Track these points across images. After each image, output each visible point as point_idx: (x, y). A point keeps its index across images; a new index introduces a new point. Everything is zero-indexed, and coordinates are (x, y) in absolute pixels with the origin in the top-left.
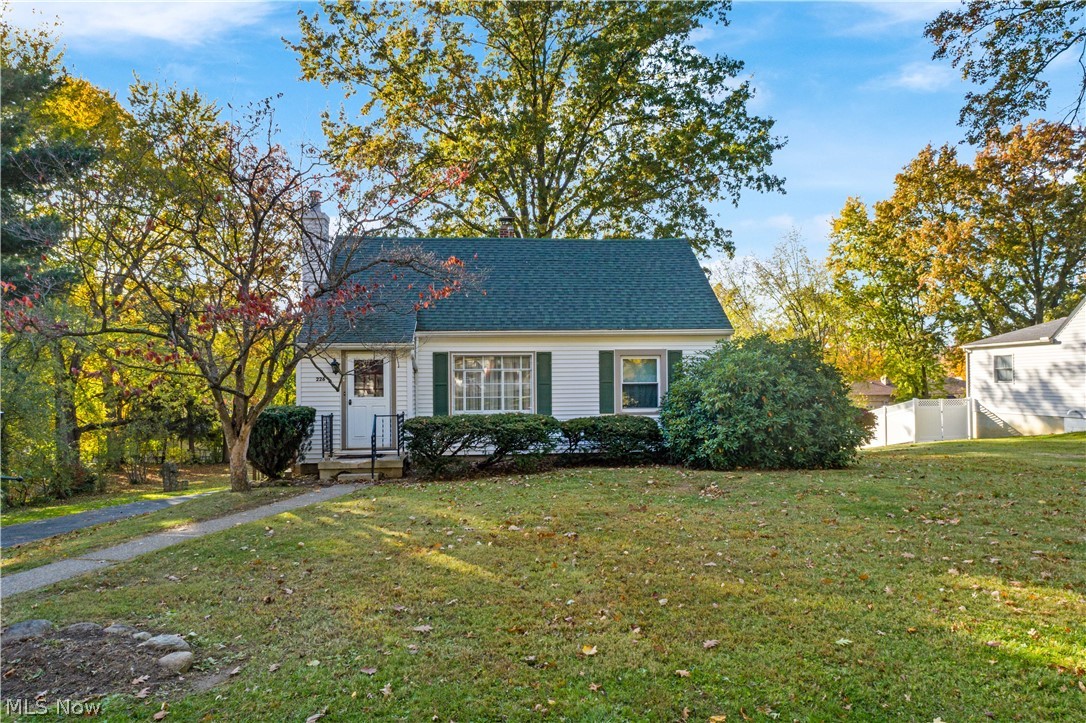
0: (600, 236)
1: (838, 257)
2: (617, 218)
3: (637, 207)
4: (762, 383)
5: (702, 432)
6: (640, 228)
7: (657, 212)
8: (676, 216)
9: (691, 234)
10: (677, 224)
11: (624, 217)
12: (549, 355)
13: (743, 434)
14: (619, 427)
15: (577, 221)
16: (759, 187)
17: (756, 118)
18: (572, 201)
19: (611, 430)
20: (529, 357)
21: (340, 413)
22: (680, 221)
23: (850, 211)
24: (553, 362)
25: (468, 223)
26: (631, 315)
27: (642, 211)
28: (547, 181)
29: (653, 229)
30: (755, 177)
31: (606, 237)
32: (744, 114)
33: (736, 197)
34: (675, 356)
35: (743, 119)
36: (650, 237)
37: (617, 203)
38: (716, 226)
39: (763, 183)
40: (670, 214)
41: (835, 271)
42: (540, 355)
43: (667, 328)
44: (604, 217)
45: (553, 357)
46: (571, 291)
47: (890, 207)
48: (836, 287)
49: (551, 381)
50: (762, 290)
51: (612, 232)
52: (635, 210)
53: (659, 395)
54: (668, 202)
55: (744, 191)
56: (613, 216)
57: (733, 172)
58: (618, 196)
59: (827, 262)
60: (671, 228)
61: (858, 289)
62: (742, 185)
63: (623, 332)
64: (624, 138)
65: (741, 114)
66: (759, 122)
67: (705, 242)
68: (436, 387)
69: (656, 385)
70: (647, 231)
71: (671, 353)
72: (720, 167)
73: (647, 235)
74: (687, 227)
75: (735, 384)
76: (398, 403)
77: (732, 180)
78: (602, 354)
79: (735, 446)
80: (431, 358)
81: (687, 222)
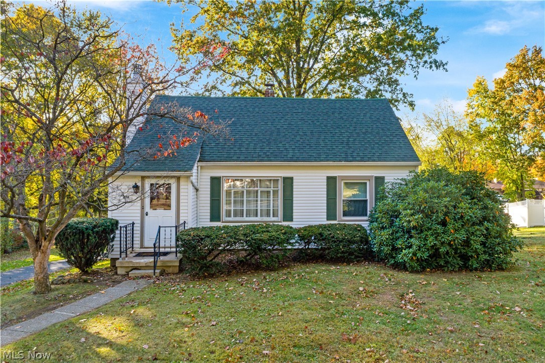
0: (334, 96)
1: (471, 110)
2: (344, 86)
3: (356, 80)
4: (446, 206)
5: (400, 243)
6: (357, 92)
7: (368, 83)
8: (380, 84)
9: (388, 96)
10: (380, 90)
11: (348, 86)
12: (292, 179)
13: (432, 246)
14: (339, 234)
15: (319, 87)
16: (431, 67)
17: (428, 27)
18: (316, 76)
19: (333, 237)
20: (278, 180)
21: (139, 222)
22: (381, 88)
23: (479, 84)
24: (294, 184)
25: (254, 88)
26: (350, 151)
27: (358, 82)
28: (301, 63)
29: (365, 92)
30: (429, 61)
31: (336, 97)
32: (421, 24)
33: (416, 73)
34: (380, 180)
35: (420, 27)
36: (364, 98)
37: (343, 77)
38: (403, 91)
39: (433, 65)
40: (376, 84)
41: (469, 119)
42: (285, 179)
43: (374, 161)
44: (335, 85)
45: (294, 181)
46: (309, 133)
47: (503, 82)
48: (470, 128)
49: (292, 197)
50: (427, 129)
51: (340, 95)
52: (354, 81)
53: (368, 210)
54: (374, 76)
55: (422, 70)
56: (341, 85)
57: (414, 58)
58: (344, 73)
59: (465, 113)
60: (376, 92)
61: (483, 129)
62: (420, 66)
63: (343, 163)
64: (348, 39)
65: (418, 24)
66: (430, 28)
67: (397, 101)
68: (212, 201)
69: (367, 200)
70: (361, 94)
71: (377, 178)
72: (407, 55)
73: (361, 96)
74: (386, 91)
75: (425, 207)
76: (181, 215)
77: (414, 63)
78: (329, 178)
79: (426, 255)
80: (209, 181)
81: (387, 89)
